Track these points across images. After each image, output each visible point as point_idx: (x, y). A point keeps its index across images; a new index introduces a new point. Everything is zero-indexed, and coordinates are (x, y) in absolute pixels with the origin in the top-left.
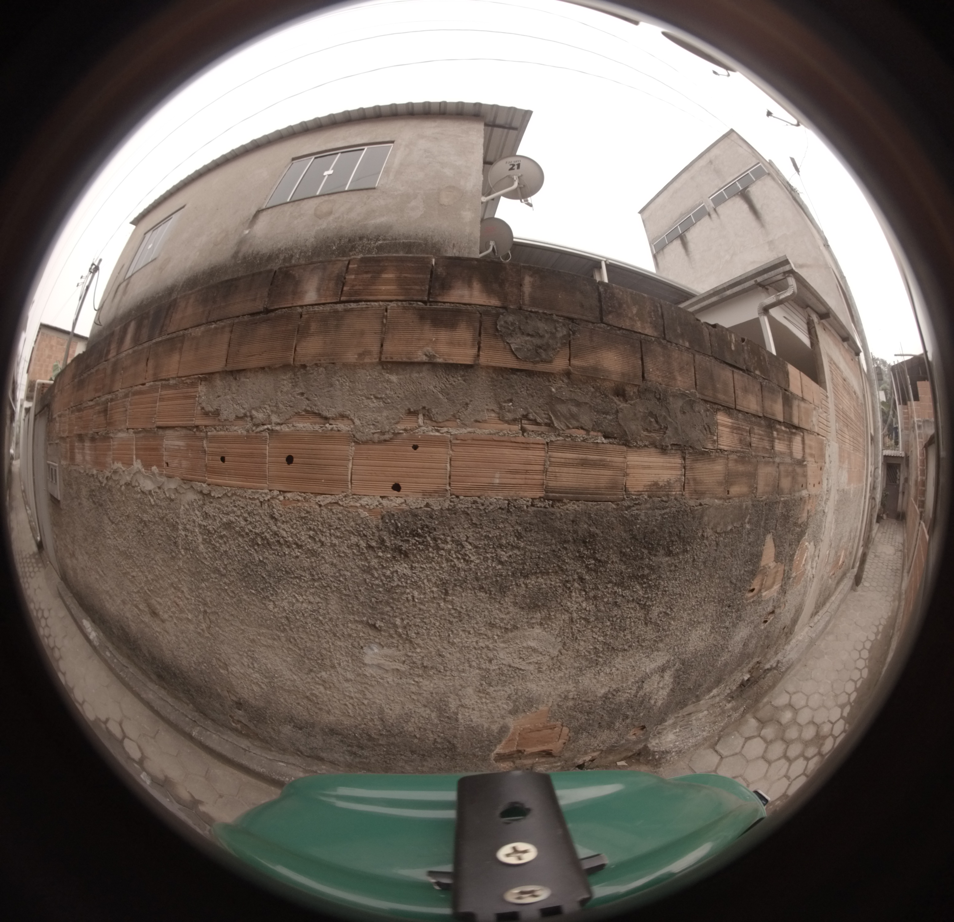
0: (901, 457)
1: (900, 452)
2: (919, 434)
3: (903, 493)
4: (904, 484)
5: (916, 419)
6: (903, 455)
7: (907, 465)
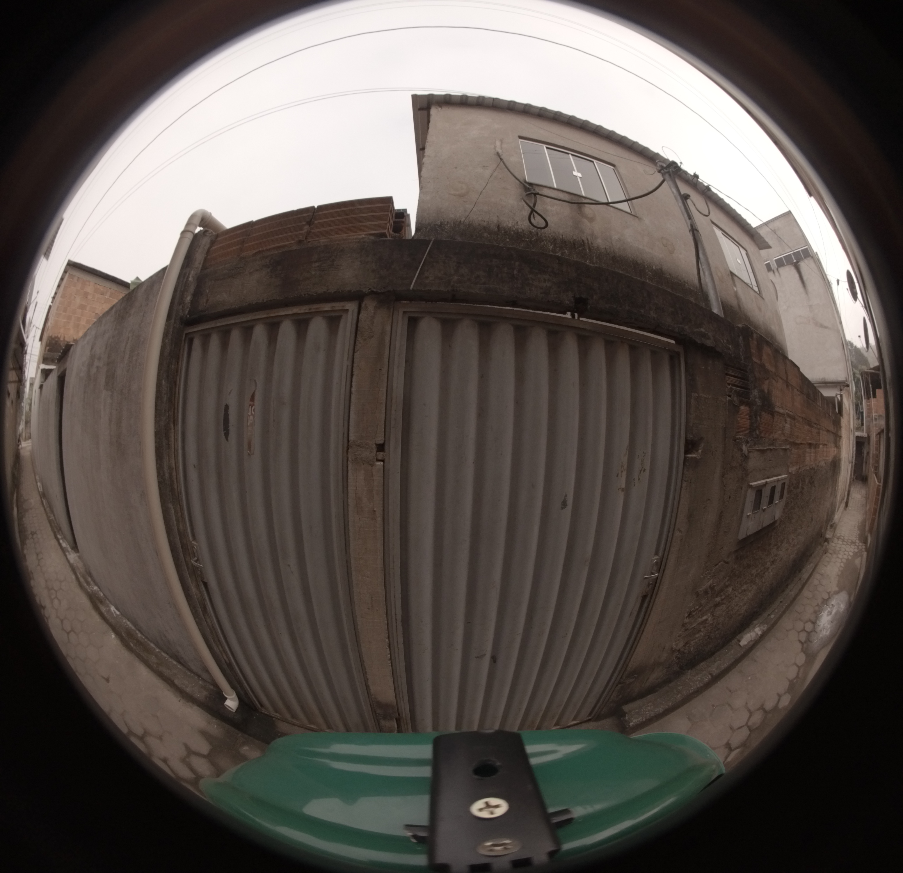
0: (865, 437)
1: (864, 434)
2: (876, 424)
3: (866, 463)
4: (866, 456)
5: (874, 414)
6: (866, 436)
7: (869, 443)
